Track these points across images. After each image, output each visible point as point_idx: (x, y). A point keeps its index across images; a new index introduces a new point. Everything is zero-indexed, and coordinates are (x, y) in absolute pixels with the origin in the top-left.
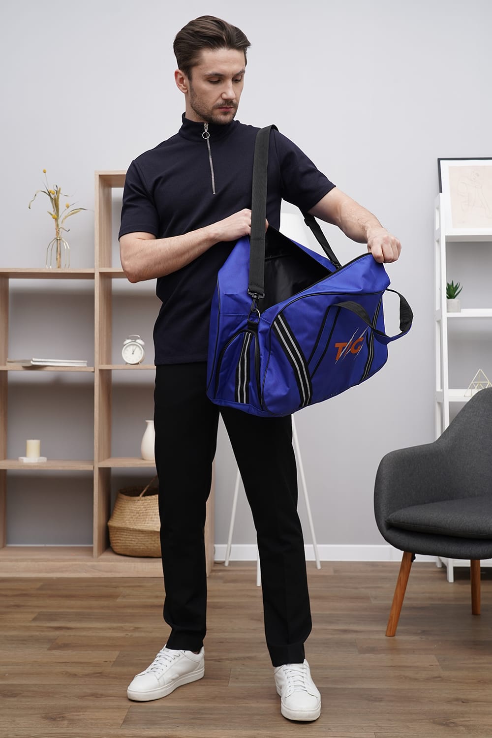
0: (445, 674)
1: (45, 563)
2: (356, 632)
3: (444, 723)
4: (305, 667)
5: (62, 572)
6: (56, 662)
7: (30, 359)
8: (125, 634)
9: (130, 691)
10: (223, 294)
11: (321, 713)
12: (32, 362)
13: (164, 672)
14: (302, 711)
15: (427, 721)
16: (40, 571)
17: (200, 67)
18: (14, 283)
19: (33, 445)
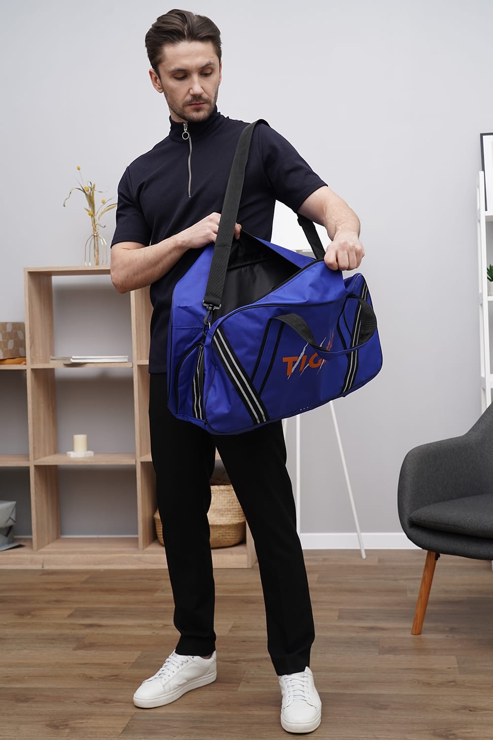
0: (460, 678)
1: (93, 555)
2: (382, 629)
3: (444, 735)
4: (306, 675)
5: (109, 564)
6: (77, 664)
7: (70, 356)
8: (152, 632)
9: (136, 698)
10: (176, 306)
11: (321, 723)
12: (71, 360)
13: (170, 678)
14: (298, 723)
15: (427, 732)
16: (88, 564)
17: (164, 64)
18: (55, 280)
19: (80, 440)
